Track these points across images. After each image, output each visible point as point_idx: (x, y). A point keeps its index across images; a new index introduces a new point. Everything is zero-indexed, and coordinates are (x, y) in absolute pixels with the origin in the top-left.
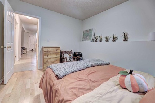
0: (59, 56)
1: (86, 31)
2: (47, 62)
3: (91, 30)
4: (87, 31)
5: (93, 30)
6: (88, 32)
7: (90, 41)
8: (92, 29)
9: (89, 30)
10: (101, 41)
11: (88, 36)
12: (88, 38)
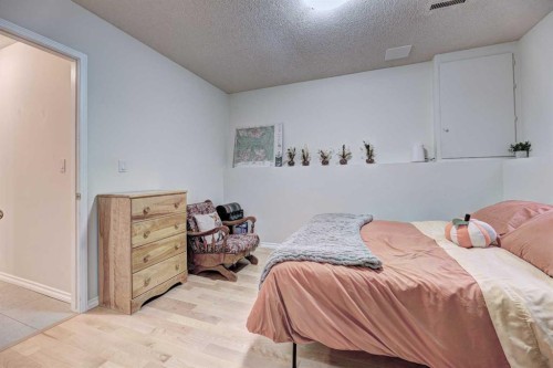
0: (183, 226)
1: (248, 130)
2: (145, 260)
3: (268, 130)
4: (254, 130)
5: (276, 129)
6: (258, 136)
7: (267, 163)
8: (273, 127)
9: (261, 128)
10: (306, 163)
11: (260, 147)
12: (259, 153)
